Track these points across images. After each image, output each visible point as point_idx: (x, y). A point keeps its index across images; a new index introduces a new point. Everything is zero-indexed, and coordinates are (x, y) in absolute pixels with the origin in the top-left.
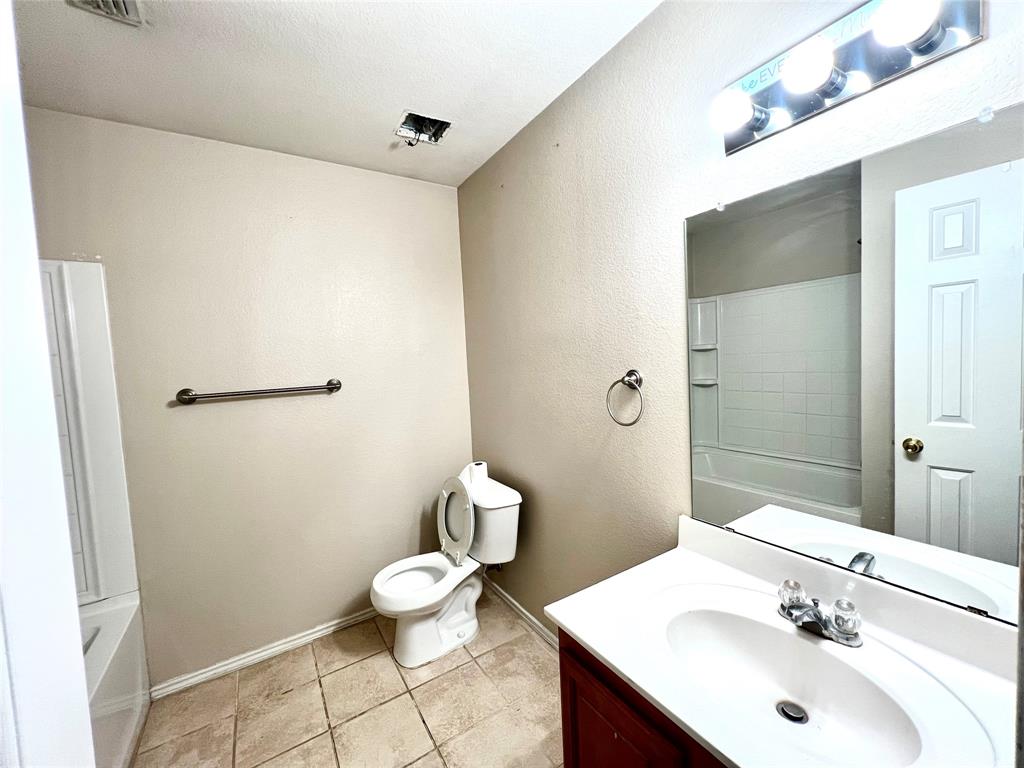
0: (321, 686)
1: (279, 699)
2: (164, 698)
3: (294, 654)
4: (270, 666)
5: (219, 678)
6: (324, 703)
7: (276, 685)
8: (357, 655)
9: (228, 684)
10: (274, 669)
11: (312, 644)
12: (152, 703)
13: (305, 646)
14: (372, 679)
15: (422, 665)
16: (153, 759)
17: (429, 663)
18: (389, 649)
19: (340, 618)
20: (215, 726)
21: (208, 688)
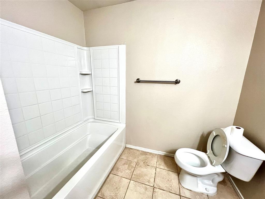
0: (156, 170)
1: (146, 166)
2: (128, 148)
3: (153, 155)
4: (147, 154)
5: (137, 150)
6: (155, 177)
7: (146, 161)
8: (168, 168)
9: (138, 153)
10: (148, 156)
11: (158, 155)
12: (126, 147)
13: (156, 154)
14: (170, 180)
15: (188, 189)
16: (121, 161)
17: (191, 190)
18: (178, 173)
19: (166, 152)
20: (132, 162)
21: (135, 151)
